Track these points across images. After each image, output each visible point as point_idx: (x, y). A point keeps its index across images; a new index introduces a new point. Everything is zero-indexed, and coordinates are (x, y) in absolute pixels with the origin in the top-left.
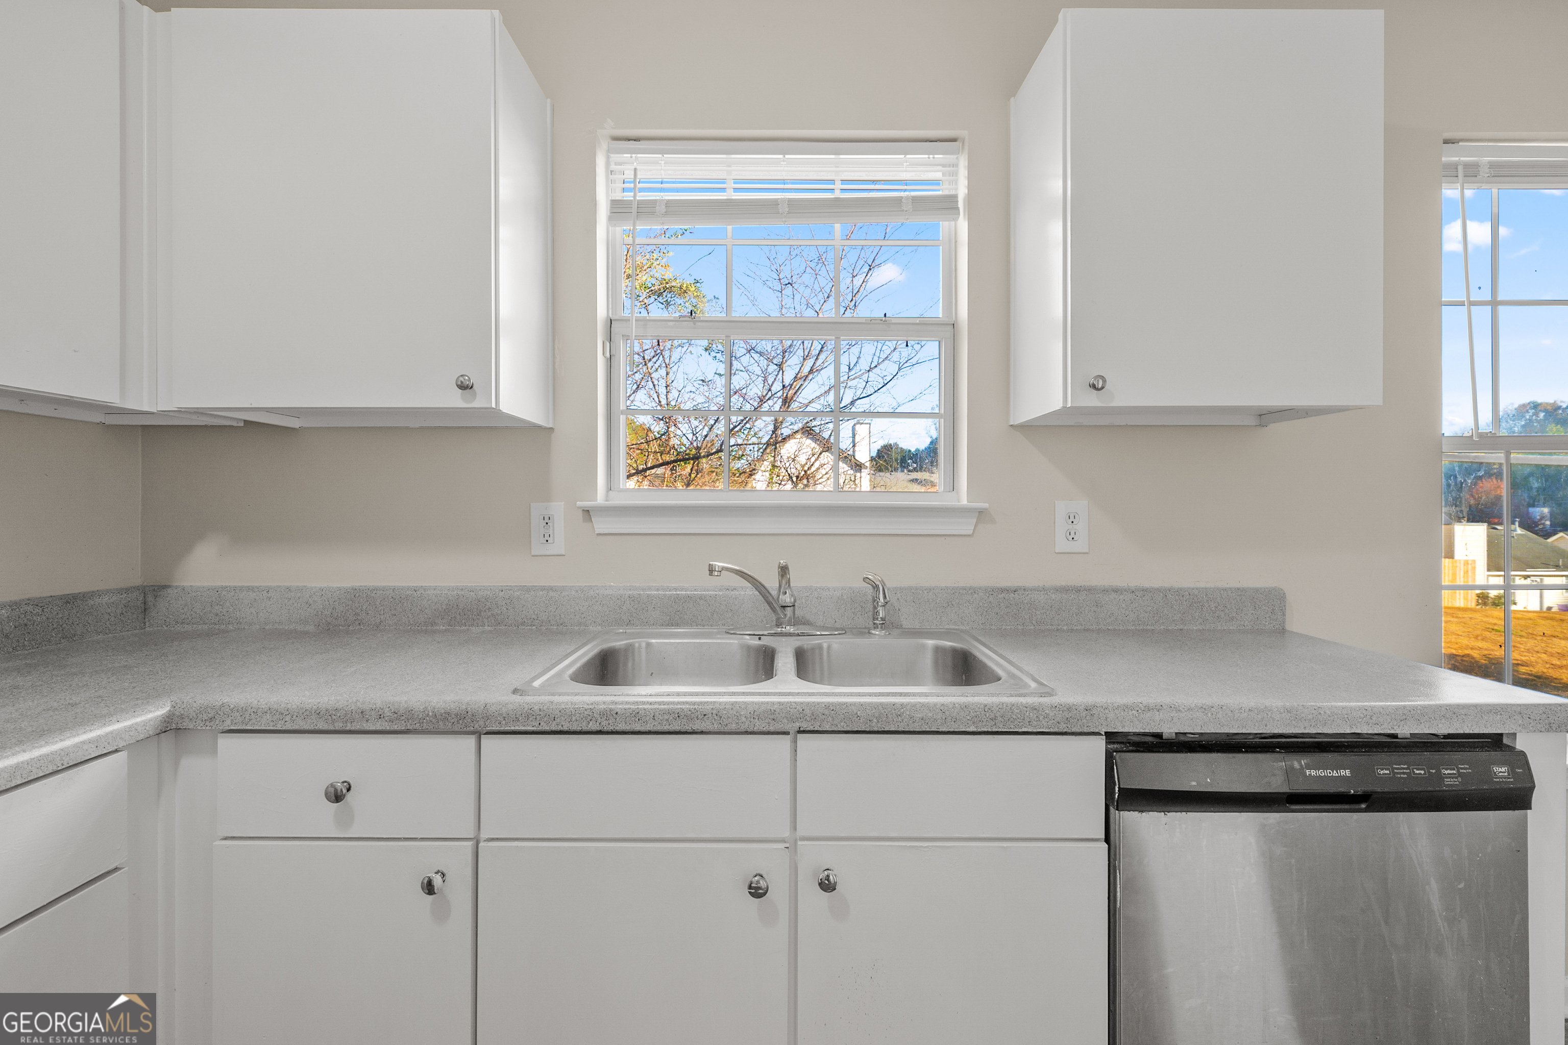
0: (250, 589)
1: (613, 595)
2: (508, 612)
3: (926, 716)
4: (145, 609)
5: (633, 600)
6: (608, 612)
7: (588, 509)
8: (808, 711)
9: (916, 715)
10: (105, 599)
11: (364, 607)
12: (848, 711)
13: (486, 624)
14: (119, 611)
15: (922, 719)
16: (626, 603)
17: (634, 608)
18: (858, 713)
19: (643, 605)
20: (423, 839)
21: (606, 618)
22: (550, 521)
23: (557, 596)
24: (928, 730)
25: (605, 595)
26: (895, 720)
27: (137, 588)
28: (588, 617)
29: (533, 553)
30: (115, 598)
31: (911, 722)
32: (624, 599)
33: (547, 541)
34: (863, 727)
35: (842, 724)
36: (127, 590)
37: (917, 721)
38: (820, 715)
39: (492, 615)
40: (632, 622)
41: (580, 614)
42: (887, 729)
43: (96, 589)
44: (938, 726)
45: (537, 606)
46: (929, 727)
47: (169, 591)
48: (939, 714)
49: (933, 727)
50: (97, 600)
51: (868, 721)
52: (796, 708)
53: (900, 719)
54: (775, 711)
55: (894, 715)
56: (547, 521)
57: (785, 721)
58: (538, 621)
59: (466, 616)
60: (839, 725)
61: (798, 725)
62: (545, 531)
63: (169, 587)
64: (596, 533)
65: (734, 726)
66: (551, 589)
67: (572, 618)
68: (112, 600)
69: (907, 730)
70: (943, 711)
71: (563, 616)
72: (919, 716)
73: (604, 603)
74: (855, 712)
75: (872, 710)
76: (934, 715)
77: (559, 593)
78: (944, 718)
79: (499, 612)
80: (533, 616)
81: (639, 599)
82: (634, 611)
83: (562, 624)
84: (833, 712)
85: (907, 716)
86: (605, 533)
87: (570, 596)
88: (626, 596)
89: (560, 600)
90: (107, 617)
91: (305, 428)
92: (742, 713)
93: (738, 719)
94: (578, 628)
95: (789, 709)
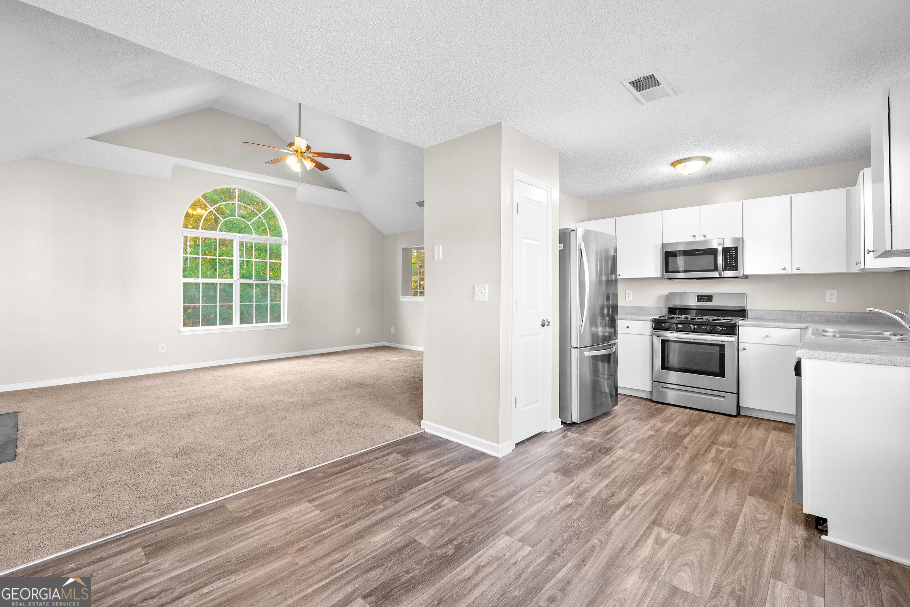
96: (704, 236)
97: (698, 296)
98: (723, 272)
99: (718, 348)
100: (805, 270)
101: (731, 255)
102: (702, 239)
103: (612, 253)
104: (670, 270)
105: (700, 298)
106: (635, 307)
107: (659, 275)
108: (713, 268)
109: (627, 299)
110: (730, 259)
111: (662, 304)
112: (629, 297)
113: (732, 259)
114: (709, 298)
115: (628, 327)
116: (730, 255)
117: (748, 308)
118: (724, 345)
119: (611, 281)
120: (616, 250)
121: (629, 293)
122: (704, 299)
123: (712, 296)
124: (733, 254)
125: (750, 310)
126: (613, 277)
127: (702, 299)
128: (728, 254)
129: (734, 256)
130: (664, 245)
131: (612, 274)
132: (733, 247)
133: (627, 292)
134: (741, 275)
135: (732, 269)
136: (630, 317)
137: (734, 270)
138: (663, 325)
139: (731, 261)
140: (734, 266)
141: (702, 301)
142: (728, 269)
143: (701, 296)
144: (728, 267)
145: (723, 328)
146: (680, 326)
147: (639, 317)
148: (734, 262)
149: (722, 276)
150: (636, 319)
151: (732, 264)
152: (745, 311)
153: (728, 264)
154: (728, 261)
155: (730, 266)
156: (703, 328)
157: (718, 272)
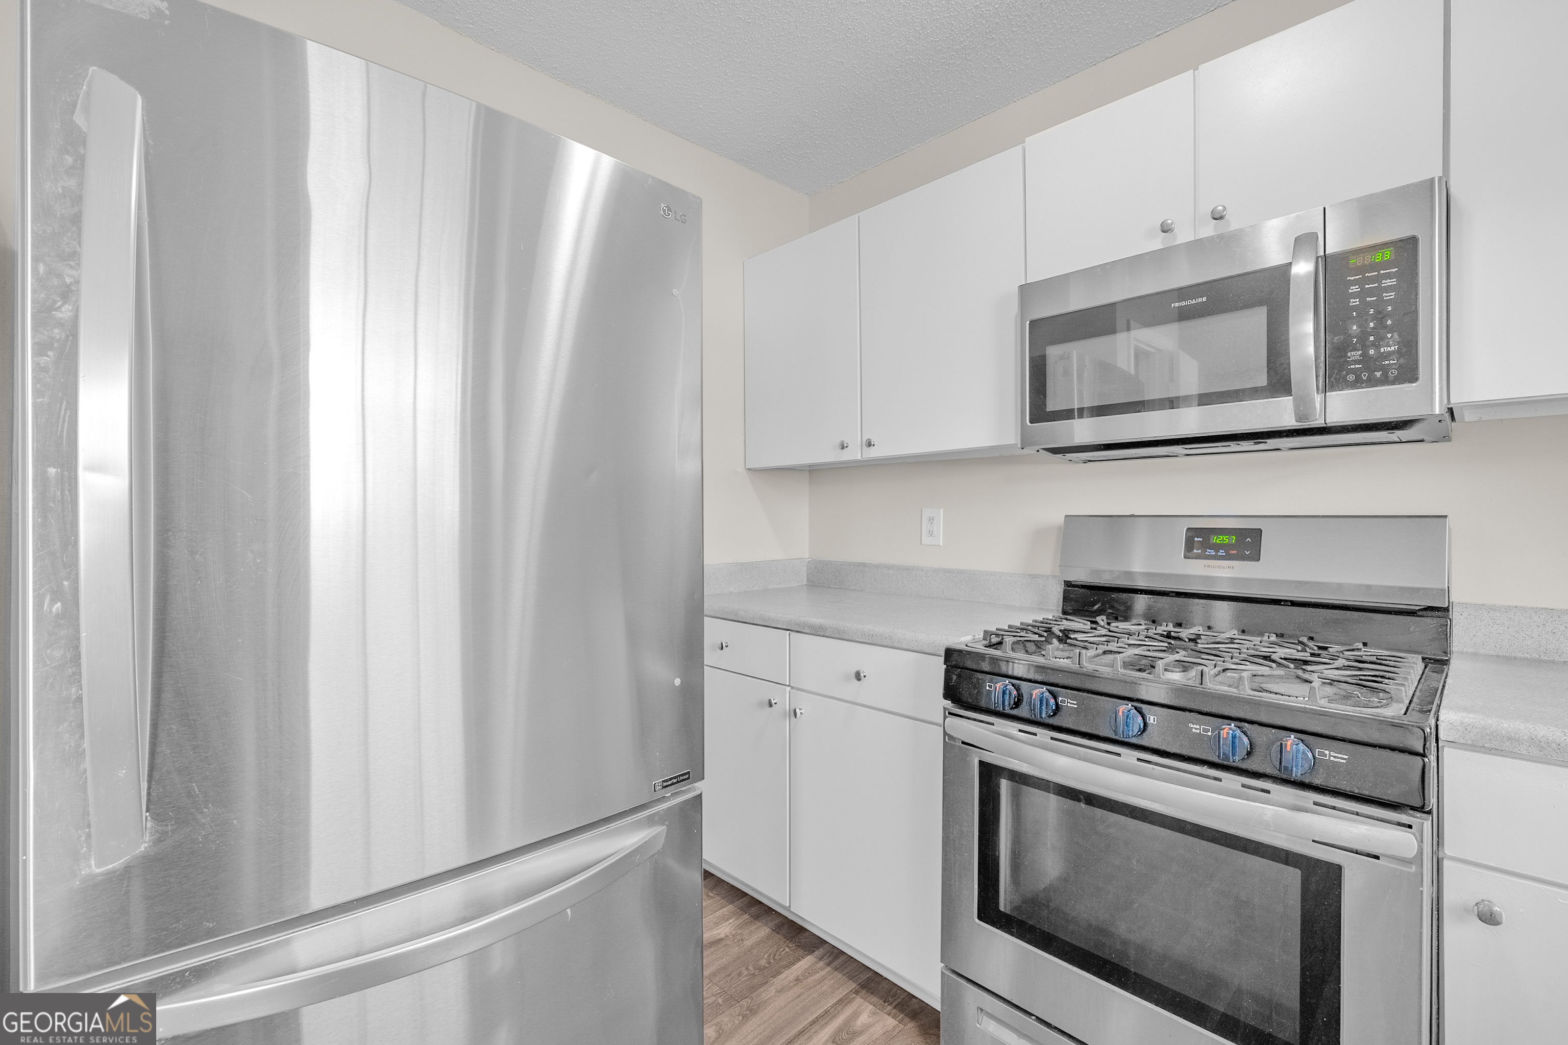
96: (1218, 217)
97: (1191, 534)
98: (1318, 399)
99: (1293, 877)
101: (1371, 293)
102: (1209, 230)
104: (1051, 406)
105: (1201, 543)
106: (949, 571)
107: (1011, 437)
108: (1262, 380)
109: (926, 540)
110: (1362, 318)
112: (931, 534)
113: (1380, 317)
114: (1246, 544)
116: (1361, 295)
117: (1456, 597)
118: (1336, 871)
121: (931, 520)
122: (1217, 547)
123: (1258, 534)
124: (1388, 283)
125: (1466, 605)
127: (1208, 545)
128: (1354, 288)
129: (1390, 296)
130: (1026, 291)
132: (1385, 245)
133: (927, 513)
134: (1432, 410)
135: (1378, 374)
136: (869, 631)
137: (1391, 379)
138: (988, 688)
139: (1372, 325)
140: (1387, 356)
141: (1207, 553)
142: (1351, 377)
143: (1206, 533)
144: (1353, 367)
145: (1327, 752)
146: (1071, 705)
147: (900, 631)
148: (1389, 336)
149: (1319, 422)
150: (891, 639)
151: (1376, 346)
152: (1446, 614)
153: (1354, 350)
154: (1355, 327)
155: (1365, 357)
156: (1198, 731)
157: (1294, 400)
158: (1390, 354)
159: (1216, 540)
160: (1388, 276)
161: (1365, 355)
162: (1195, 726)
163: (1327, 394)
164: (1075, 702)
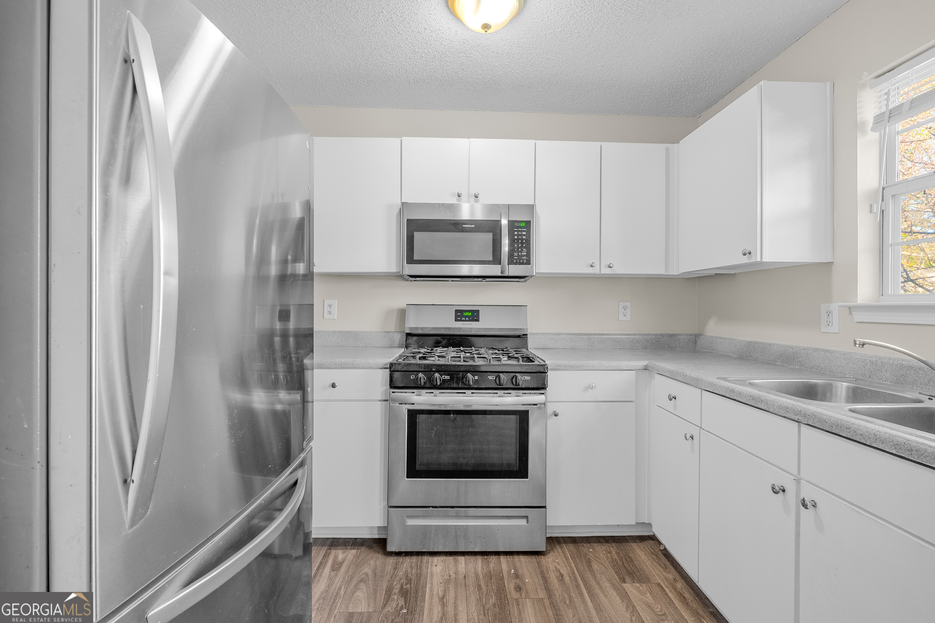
0: (721, 338)
1: (860, 359)
2: (806, 361)
3: (864, 433)
4: (696, 342)
5: (872, 364)
6: (857, 368)
7: (849, 307)
8: (803, 412)
9: (858, 431)
10: (682, 337)
11: (752, 350)
12: (821, 418)
13: (797, 365)
14: (687, 342)
15: (861, 435)
16: (867, 365)
17: (873, 369)
18: (826, 420)
19: (879, 367)
20: (686, 420)
21: (856, 372)
22: (830, 314)
23: (829, 355)
24: (864, 442)
25: (855, 358)
26: (845, 430)
27: (694, 335)
28: (846, 370)
29: (822, 331)
30: (685, 337)
31: (854, 434)
32: (867, 362)
33: (829, 325)
34: (828, 429)
35: (818, 423)
36: (690, 335)
37: (858, 435)
38: (808, 415)
39: (799, 361)
40: (871, 377)
41: (841, 367)
42: (840, 434)
43: (679, 333)
44: (871, 442)
45: (819, 359)
46: (865, 441)
47: (701, 336)
48: (872, 435)
49: (868, 442)
50: (680, 337)
51: (831, 427)
52: (798, 409)
53: (848, 431)
54: (789, 408)
55: (845, 427)
56: (829, 313)
57: (792, 413)
58: (820, 368)
59: (789, 360)
60: (816, 424)
61: (798, 417)
62: (828, 319)
63: (702, 335)
64: (856, 320)
65: (772, 409)
66: (828, 351)
67: (837, 369)
68: (684, 338)
69: (852, 438)
70: (875, 434)
71: (832, 367)
72: (860, 432)
73: (855, 363)
74: (825, 419)
75: (834, 421)
76: (869, 435)
77: (831, 354)
78: (875, 438)
79: (802, 360)
80: (818, 365)
81: (876, 364)
82: (873, 370)
83: (832, 371)
84: (814, 416)
85: (853, 431)
86: (860, 321)
87: (836, 356)
88: (868, 360)
89: (831, 358)
90: (683, 343)
91: (737, 273)
92: (775, 405)
93: (774, 407)
94: (840, 375)
95: (795, 408)
96: (476, 197)
97: (457, 311)
98: (507, 267)
100: (618, 270)
101: (520, 235)
102: (473, 200)
103: (297, 213)
104: (415, 258)
105: (460, 315)
106: (342, 332)
107: (393, 268)
108: (491, 259)
109: (327, 316)
110: (518, 243)
111: (392, 326)
112: (330, 313)
113: (522, 243)
114: (474, 316)
115: (333, 386)
116: (518, 235)
117: (529, 332)
118: (528, 412)
119: (294, 276)
120: (308, 207)
121: (330, 306)
122: (466, 317)
123: (478, 312)
124: (524, 233)
126: (301, 268)
127: (461, 316)
128: (516, 233)
129: (524, 237)
130: (404, 206)
131: (296, 260)
132: (523, 221)
133: (327, 302)
134: (533, 274)
135: (521, 261)
136: (339, 362)
137: (524, 263)
138: (412, 378)
139: (520, 245)
140: (524, 256)
141: (462, 319)
142: (515, 261)
143: (462, 311)
144: (515, 258)
145: (525, 377)
146: (448, 378)
147: (357, 360)
148: (524, 249)
149: (506, 274)
150: (353, 364)
151: (521, 253)
152: (527, 336)
153: (516, 252)
154: (516, 245)
155: (518, 256)
156: (491, 378)
157: (502, 267)
158: (524, 255)
159: (465, 314)
160: (524, 231)
161: (518, 254)
162: (490, 377)
163: (509, 265)
164: (449, 377)
